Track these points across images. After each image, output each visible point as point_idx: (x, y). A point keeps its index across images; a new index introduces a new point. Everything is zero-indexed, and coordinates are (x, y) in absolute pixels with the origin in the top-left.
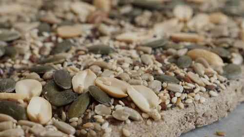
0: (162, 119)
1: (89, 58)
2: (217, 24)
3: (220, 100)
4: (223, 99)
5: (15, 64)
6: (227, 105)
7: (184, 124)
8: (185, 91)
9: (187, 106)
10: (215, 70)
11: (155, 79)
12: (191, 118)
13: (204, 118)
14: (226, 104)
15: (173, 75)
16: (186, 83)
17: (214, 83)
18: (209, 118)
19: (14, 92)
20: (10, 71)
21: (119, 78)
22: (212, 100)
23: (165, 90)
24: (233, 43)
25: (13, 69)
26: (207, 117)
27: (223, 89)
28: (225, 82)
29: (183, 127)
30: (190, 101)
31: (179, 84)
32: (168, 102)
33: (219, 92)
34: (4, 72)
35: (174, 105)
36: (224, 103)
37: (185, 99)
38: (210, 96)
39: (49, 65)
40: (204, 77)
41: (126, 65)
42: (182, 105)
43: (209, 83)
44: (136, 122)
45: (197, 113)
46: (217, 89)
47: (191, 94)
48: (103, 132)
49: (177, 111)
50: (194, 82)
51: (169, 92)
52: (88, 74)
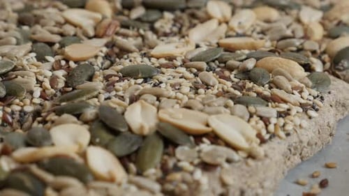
0: (266, 156)
1: (130, 85)
2: (268, 21)
3: (322, 122)
4: (324, 120)
5: (25, 105)
6: (330, 127)
7: (289, 159)
8: (280, 115)
9: (288, 135)
10: (301, 83)
11: (235, 104)
12: (295, 150)
13: (309, 147)
14: (328, 125)
15: (255, 95)
16: (276, 103)
17: (307, 99)
18: (314, 146)
19: (53, 145)
20: (20, 116)
21: (189, 108)
22: (313, 122)
23: (255, 116)
24: (301, 44)
25: (23, 113)
26: (312, 145)
27: (320, 107)
28: (318, 96)
29: (289, 163)
30: (289, 127)
31: (268, 106)
32: (264, 132)
33: (317, 110)
34: (13, 118)
35: (273, 136)
36: (326, 124)
37: (284, 126)
38: (310, 118)
39: (82, 101)
40: (293, 94)
41: (186, 89)
42: (282, 134)
43: (303, 101)
44: (234, 164)
45: (301, 142)
46: (313, 107)
47: (288, 117)
48: (198, 183)
49: (279, 143)
50: (286, 102)
51: (261, 118)
52: (143, 107)
